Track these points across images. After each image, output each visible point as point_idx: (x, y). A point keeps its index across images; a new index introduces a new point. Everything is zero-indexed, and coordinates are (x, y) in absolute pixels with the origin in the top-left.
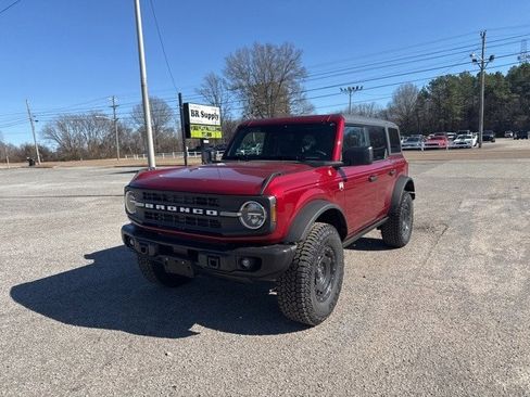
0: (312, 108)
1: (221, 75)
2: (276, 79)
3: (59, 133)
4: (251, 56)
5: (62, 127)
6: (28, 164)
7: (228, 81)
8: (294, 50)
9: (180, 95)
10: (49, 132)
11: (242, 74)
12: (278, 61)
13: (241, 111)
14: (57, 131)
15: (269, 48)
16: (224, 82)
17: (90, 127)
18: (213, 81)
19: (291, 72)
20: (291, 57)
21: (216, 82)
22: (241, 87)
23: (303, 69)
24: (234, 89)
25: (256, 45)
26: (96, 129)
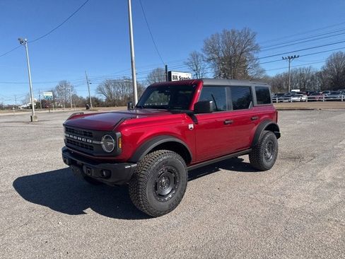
0: (263, 71)
1: (201, 52)
2: (238, 53)
3: (106, 90)
4: (221, 39)
5: (107, 87)
6: (85, 108)
7: (205, 55)
8: (251, 33)
9: (166, 66)
10: (100, 90)
11: (214, 50)
12: (239, 41)
13: (213, 74)
14: (105, 89)
15: (233, 32)
16: (202, 56)
17: (123, 87)
18: (195, 56)
19: (248, 47)
20: (248, 38)
21: (197, 56)
22: (214, 59)
23: (257, 45)
24: (209, 60)
25: (224, 31)
26: (126, 88)
